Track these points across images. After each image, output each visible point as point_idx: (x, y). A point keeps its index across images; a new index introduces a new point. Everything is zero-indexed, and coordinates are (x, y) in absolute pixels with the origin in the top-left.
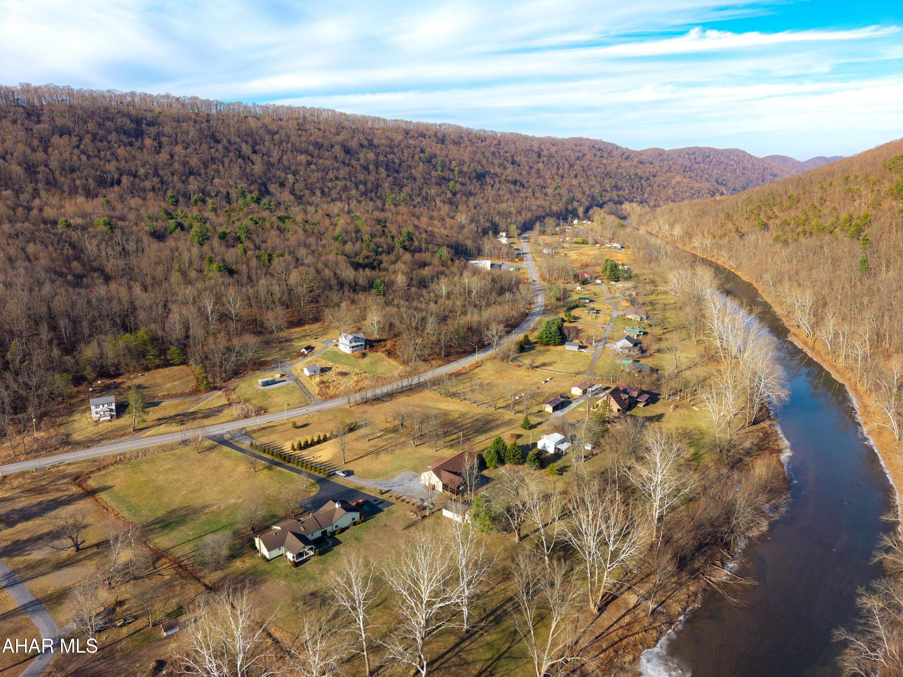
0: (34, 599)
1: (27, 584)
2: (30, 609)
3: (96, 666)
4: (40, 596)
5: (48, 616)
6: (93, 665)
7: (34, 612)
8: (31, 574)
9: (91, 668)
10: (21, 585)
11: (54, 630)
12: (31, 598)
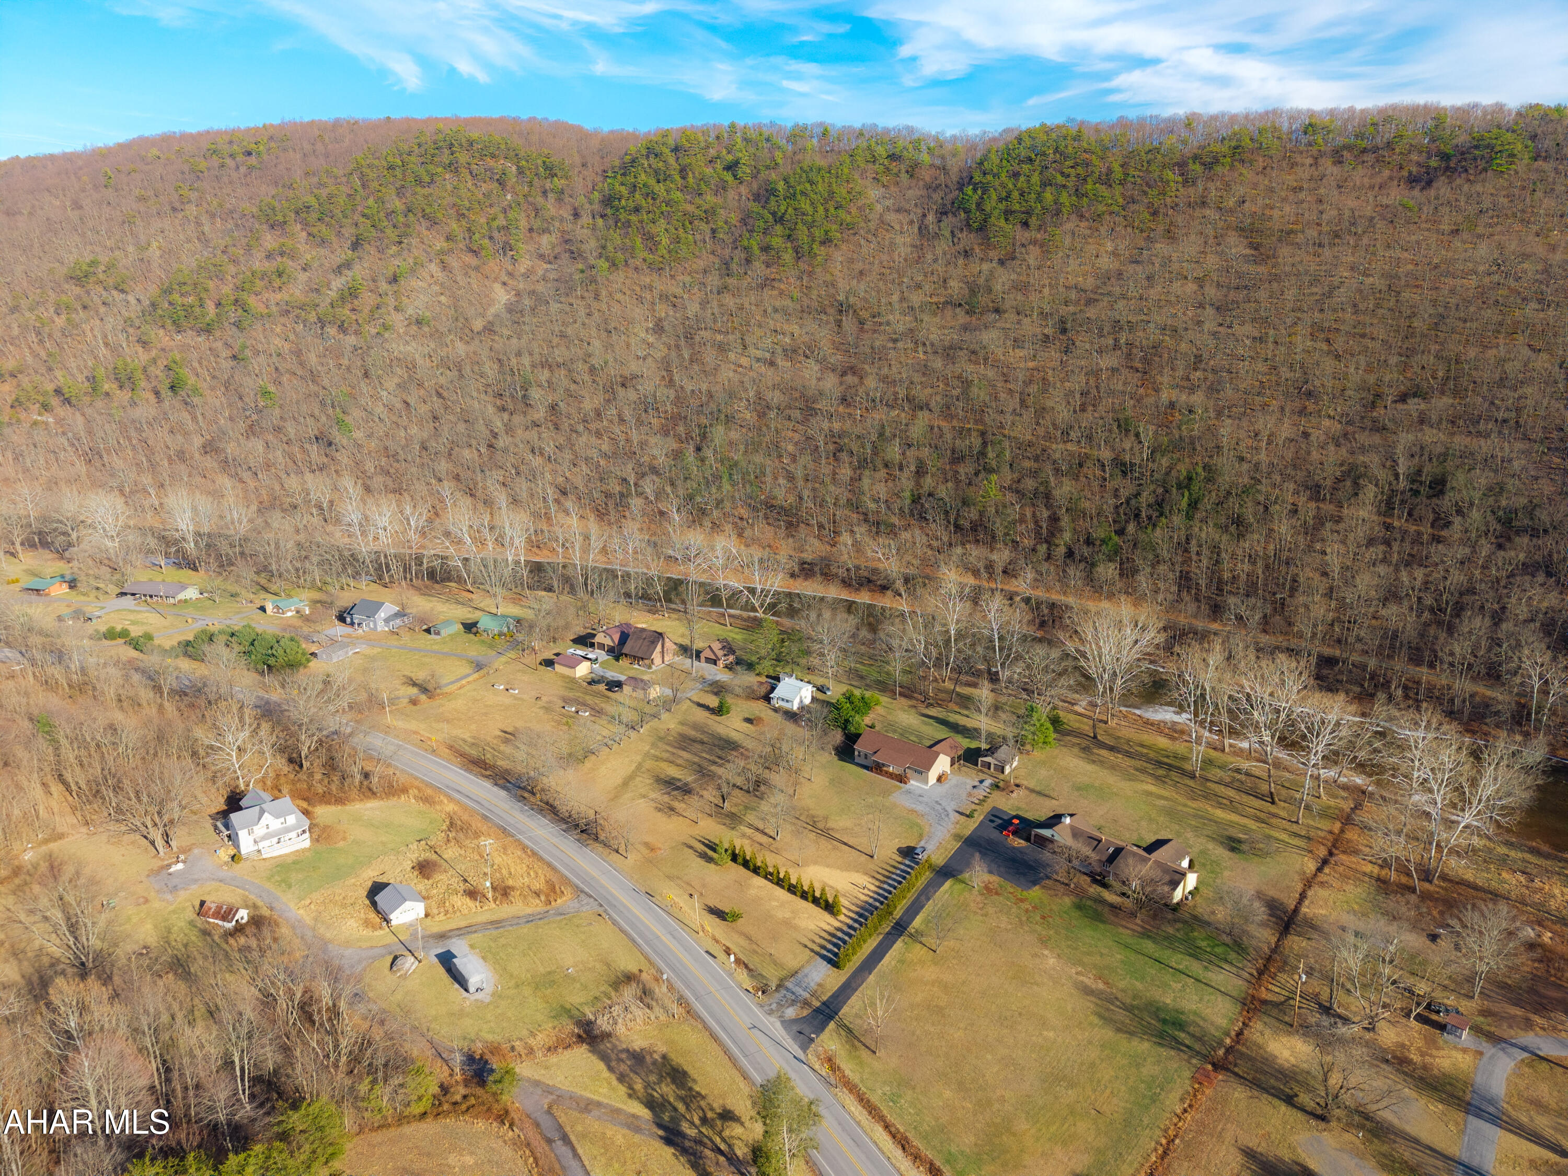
0: (1471, 1118)
1: (1454, 1150)
2: (1491, 1109)
3: (1491, 991)
4: (1459, 1116)
5: (1479, 1080)
6: (1492, 994)
7: (1491, 1101)
8: (1432, 1161)
9: (1498, 994)
10: (1465, 1158)
11: (1492, 1057)
12: (1475, 1123)
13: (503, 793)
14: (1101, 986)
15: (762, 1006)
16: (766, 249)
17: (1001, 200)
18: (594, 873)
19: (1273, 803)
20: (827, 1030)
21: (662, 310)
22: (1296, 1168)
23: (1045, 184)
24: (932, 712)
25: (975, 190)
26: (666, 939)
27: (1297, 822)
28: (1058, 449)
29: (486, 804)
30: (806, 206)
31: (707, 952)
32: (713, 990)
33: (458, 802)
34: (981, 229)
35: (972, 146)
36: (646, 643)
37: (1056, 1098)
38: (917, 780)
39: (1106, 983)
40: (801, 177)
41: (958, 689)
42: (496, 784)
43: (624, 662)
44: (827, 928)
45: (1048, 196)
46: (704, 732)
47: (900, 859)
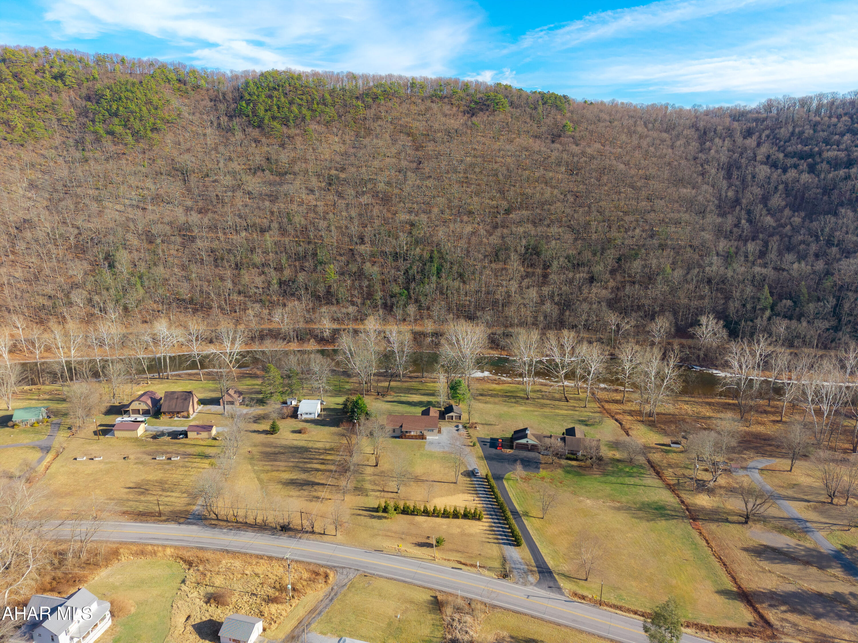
13: (194, 527)
14: (619, 504)
15: (517, 583)
16: (111, 133)
17: (266, 111)
18: (330, 553)
19: (567, 401)
20: (558, 579)
21: (33, 175)
22: (762, 547)
23: (291, 103)
24: (389, 398)
25: (248, 104)
26: (420, 571)
27: (585, 407)
28: (363, 249)
29: (190, 539)
30: (133, 107)
31: (453, 568)
32: (483, 587)
33: (171, 546)
34: (259, 127)
35: (236, 77)
36: (179, 401)
37: (667, 562)
38: (430, 436)
39: (619, 502)
40: (121, 88)
41: (379, 385)
42: (180, 523)
43: (164, 418)
44: (485, 528)
45: (295, 108)
46: (275, 447)
47: (468, 479)
